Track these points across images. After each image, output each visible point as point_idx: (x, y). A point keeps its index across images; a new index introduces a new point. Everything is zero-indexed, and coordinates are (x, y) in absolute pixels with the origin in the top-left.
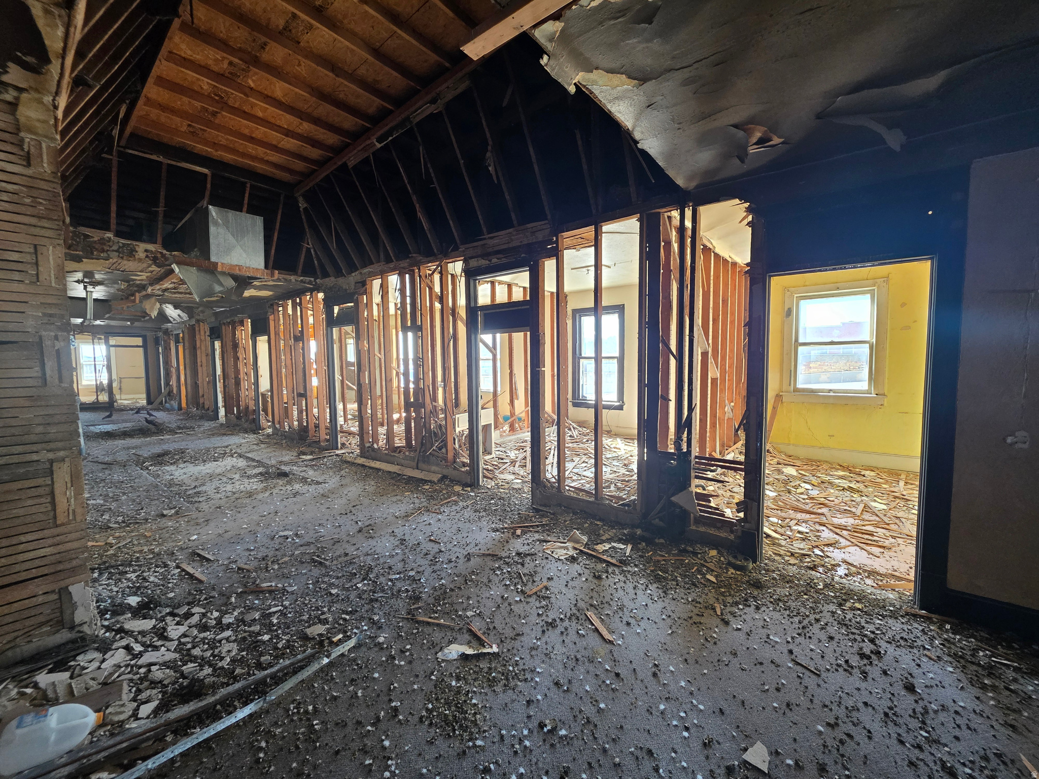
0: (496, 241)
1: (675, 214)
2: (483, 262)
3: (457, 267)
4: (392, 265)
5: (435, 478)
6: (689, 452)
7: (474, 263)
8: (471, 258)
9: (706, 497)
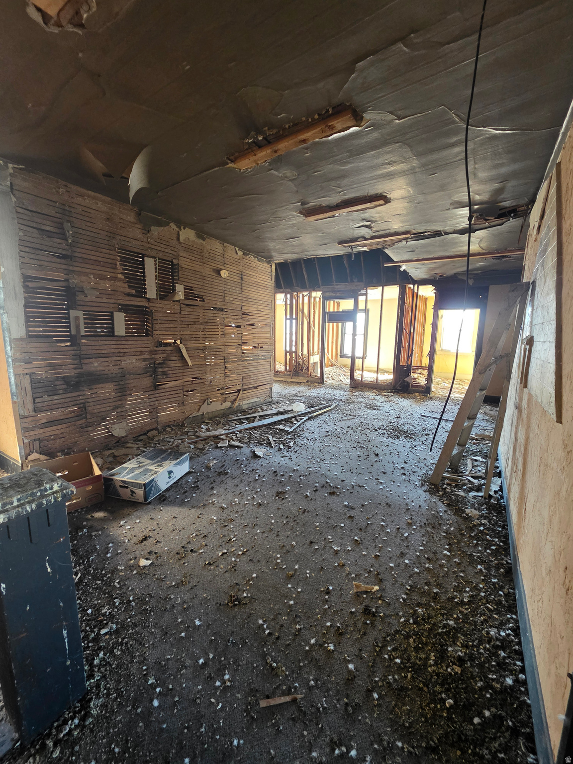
0: (339, 287)
1: (411, 286)
2: (333, 294)
3: (318, 294)
4: (281, 290)
5: (305, 381)
6: (411, 364)
7: (327, 294)
8: (327, 292)
9: (415, 379)
